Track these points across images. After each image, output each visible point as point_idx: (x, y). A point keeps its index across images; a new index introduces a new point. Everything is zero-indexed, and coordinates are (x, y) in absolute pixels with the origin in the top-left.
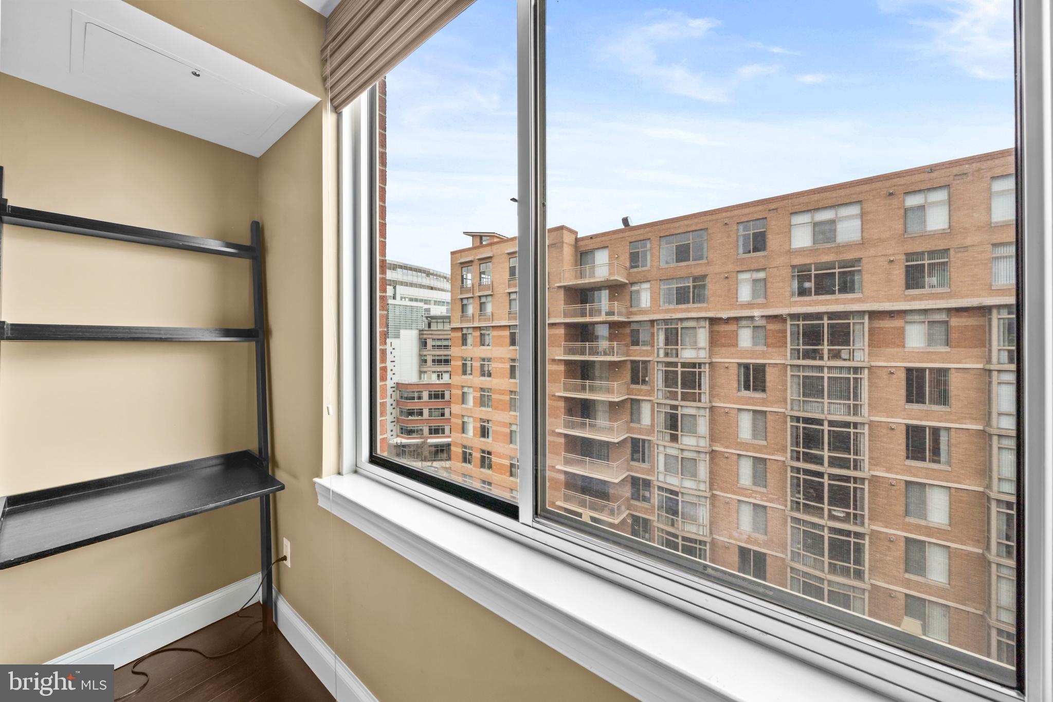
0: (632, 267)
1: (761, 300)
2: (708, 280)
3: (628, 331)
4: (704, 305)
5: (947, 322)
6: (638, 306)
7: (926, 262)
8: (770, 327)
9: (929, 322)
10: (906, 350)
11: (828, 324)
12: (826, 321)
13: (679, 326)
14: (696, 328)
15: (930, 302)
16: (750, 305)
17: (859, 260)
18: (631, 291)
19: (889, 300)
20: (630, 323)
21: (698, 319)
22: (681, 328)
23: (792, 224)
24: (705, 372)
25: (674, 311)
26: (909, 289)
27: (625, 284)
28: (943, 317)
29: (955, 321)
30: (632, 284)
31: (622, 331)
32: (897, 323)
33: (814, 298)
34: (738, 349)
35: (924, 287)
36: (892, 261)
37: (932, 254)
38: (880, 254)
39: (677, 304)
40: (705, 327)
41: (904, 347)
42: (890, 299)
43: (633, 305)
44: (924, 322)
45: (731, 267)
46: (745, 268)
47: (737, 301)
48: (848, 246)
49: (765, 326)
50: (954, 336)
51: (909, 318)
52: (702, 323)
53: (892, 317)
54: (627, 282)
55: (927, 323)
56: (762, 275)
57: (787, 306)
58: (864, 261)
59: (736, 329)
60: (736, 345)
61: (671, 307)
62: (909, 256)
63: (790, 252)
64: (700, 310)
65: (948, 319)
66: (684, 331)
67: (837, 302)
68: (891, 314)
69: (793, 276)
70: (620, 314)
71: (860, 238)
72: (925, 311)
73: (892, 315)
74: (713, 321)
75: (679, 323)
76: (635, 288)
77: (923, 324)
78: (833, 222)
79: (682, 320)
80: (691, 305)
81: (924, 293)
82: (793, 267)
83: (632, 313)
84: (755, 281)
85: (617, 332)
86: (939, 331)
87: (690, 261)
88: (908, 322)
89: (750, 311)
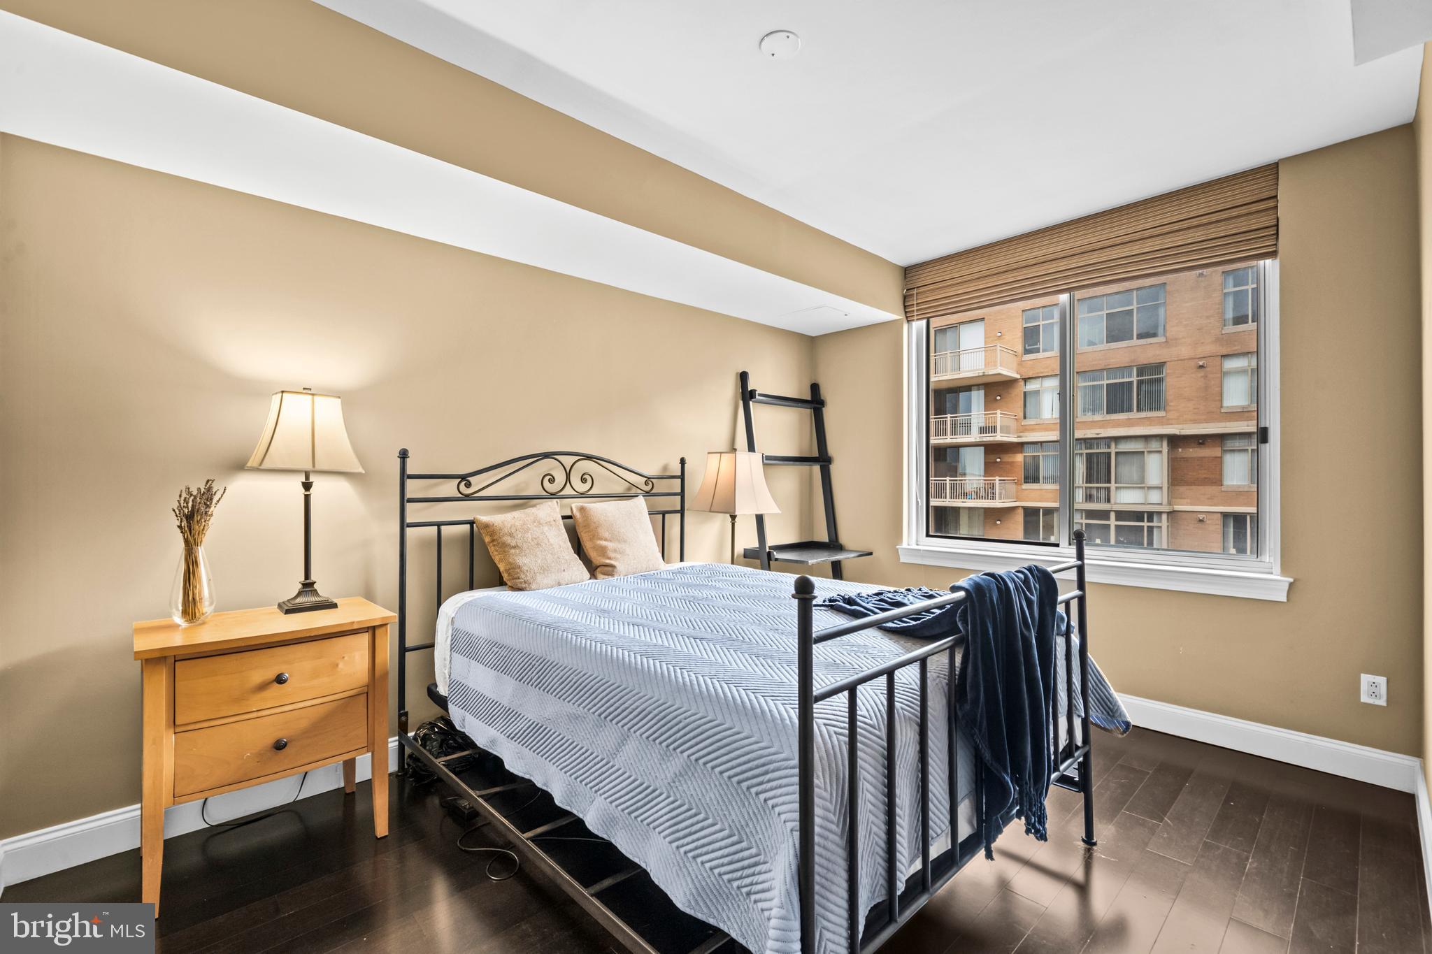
0: (1027, 352)
2: (1166, 370)
3: (1019, 458)
4: (1161, 413)
6: (1038, 414)
13: (1113, 450)
14: (1143, 452)
16: (1246, 414)
18: (1025, 393)
20: (1022, 444)
21: (1147, 438)
22: (1117, 453)
24: (1161, 527)
25: (1103, 425)
27: (1014, 381)
30: (1026, 380)
31: (1008, 458)
34: (1223, 488)
39: (1107, 413)
40: (1160, 452)
43: (1027, 415)
45: (1211, 348)
46: (1237, 348)
47: (1222, 407)
52: (1154, 445)
54: (1018, 377)
59: (1220, 455)
60: (1219, 482)
61: (1098, 417)
64: (1150, 421)
66: (1121, 458)
70: (1006, 430)
74: (1175, 441)
75: (1113, 445)
76: (1031, 386)
79: (1117, 439)
80: (1134, 415)
83: (1026, 429)
85: (998, 460)
87: (1133, 339)
89: (1246, 423)
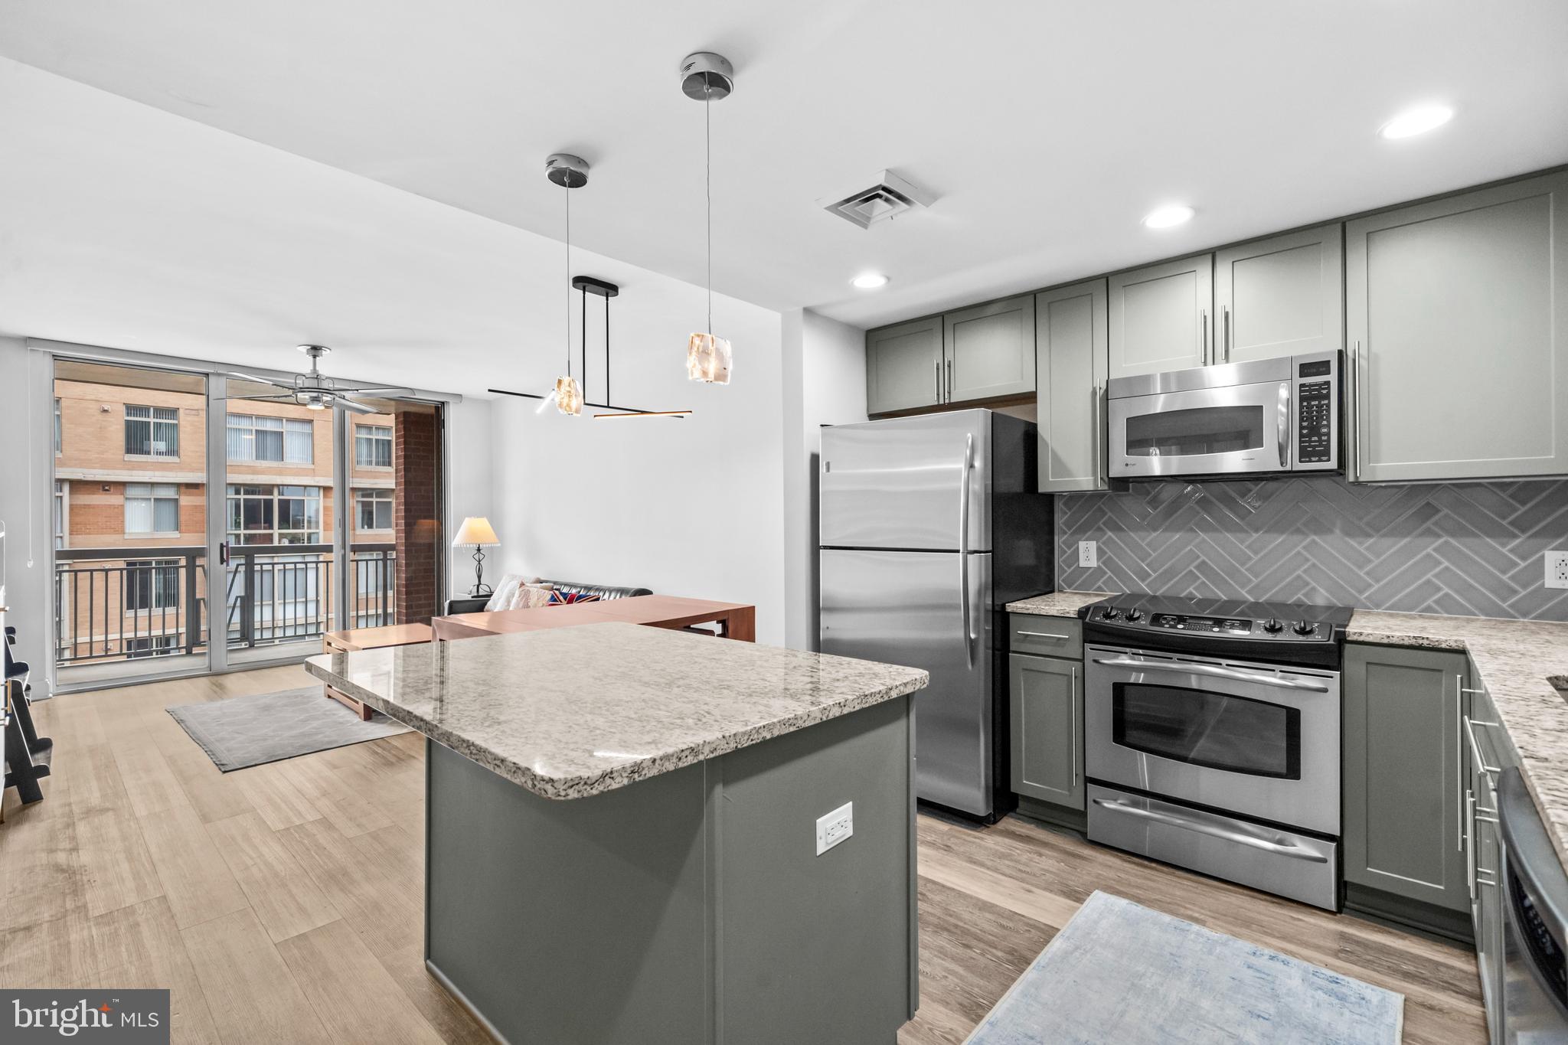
5: (176, 500)
7: (152, 420)
9: (155, 499)
10: (126, 537)
15: (157, 473)
19: (103, 467)
26: (131, 453)
28: (170, 493)
29: (186, 500)
32: (113, 499)
35: (149, 453)
36: (105, 411)
37: (160, 411)
41: (124, 534)
42: (105, 465)
44: (150, 499)
50: (183, 518)
51: (131, 492)
53: (107, 490)
55: (153, 500)
62: (131, 409)
65: (177, 497)
68: (105, 486)
72: (153, 485)
73: (107, 488)
77: (148, 502)
81: (149, 460)
86: (167, 510)
88: (127, 499)
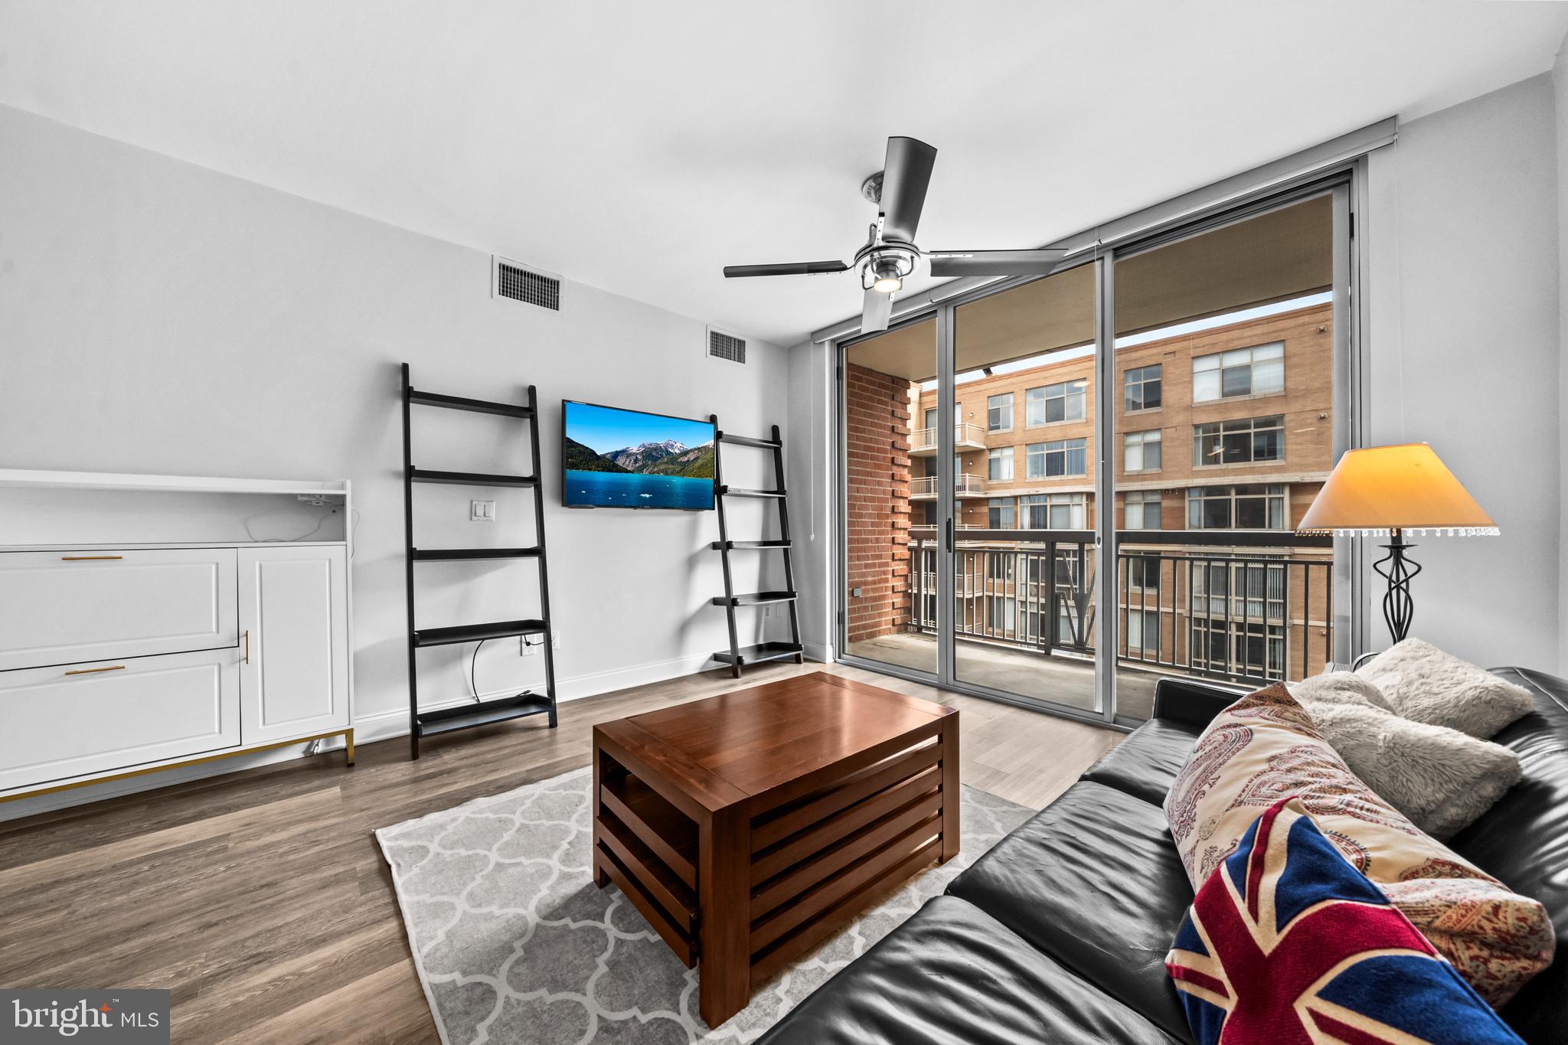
0: (991, 429)
1: (1155, 470)
2: (1087, 443)
3: (985, 510)
4: (1084, 476)
6: (998, 478)
8: (1166, 503)
11: (1236, 499)
12: (1233, 497)
13: (1048, 504)
14: (1069, 505)
16: (1139, 477)
17: (1281, 417)
18: (990, 460)
20: (988, 499)
21: (1072, 494)
22: (1051, 506)
23: (1195, 371)
25: (1044, 484)
27: (982, 451)
30: (991, 450)
31: (978, 510)
33: (1223, 466)
36: (1323, 418)
38: (1309, 408)
39: (1047, 475)
40: (1081, 505)
43: (992, 476)
46: (1134, 428)
47: (1124, 471)
48: (1266, 400)
49: (1159, 503)
52: (1077, 500)
54: (985, 447)
56: (1154, 437)
57: (1188, 477)
58: (1287, 418)
59: (1123, 507)
61: (1040, 479)
63: (1191, 408)
64: (1076, 482)
66: (1055, 510)
67: (1252, 471)
69: (1196, 439)
70: (972, 489)
71: (1283, 389)
74: (1092, 497)
75: (1048, 499)
76: (994, 455)
78: (1247, 368)
79: (1050, 495)
80: (1065, 477)
82: (1197, 427)
83: (990, 488)
84: (1147, 446)
85: (971, 511)
87: (1064, 419)
89: (1140, 483)
